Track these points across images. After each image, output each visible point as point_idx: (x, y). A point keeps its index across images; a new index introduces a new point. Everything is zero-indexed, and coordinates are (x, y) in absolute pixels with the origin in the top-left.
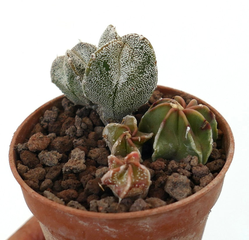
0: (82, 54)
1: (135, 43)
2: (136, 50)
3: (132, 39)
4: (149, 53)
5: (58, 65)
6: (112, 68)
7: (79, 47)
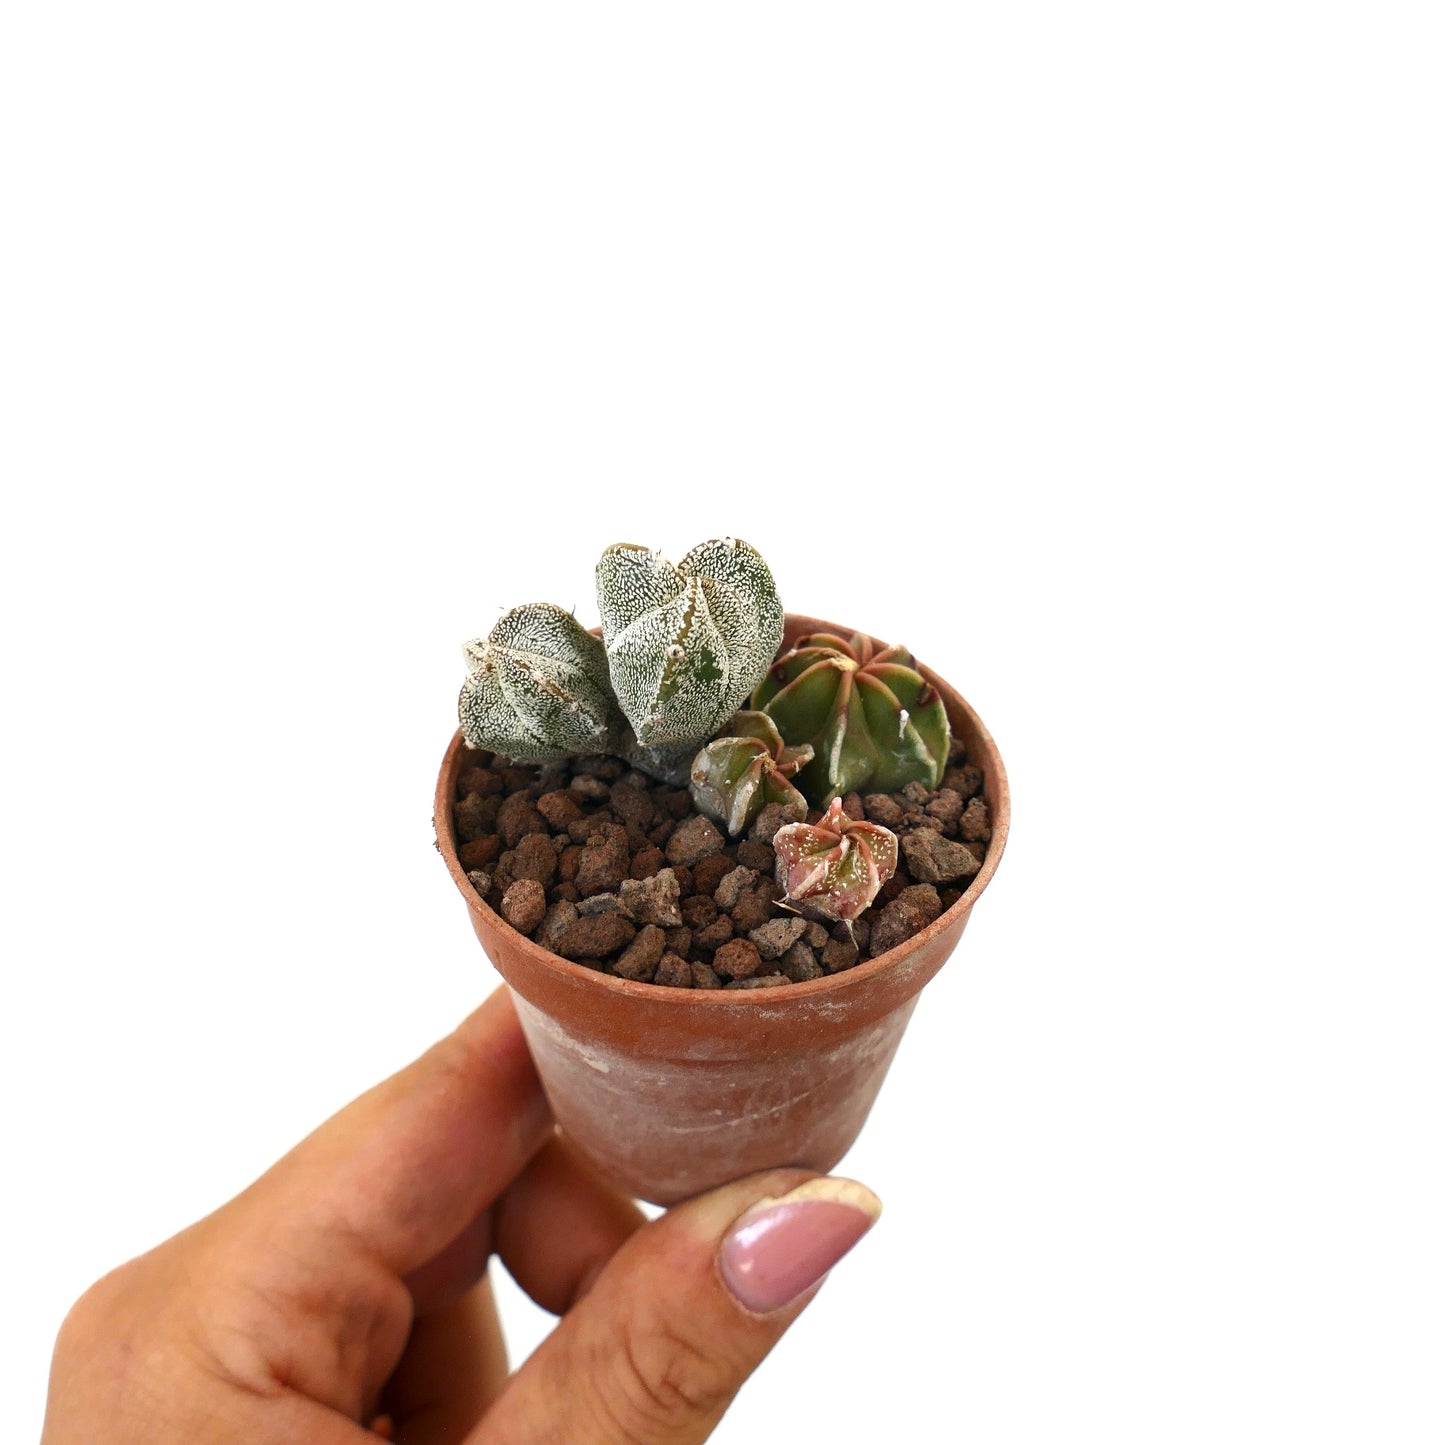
0: (533, 640)
3: (711, 558)
4: (758, 571)
5: (482, 699)
7: (511, 626)
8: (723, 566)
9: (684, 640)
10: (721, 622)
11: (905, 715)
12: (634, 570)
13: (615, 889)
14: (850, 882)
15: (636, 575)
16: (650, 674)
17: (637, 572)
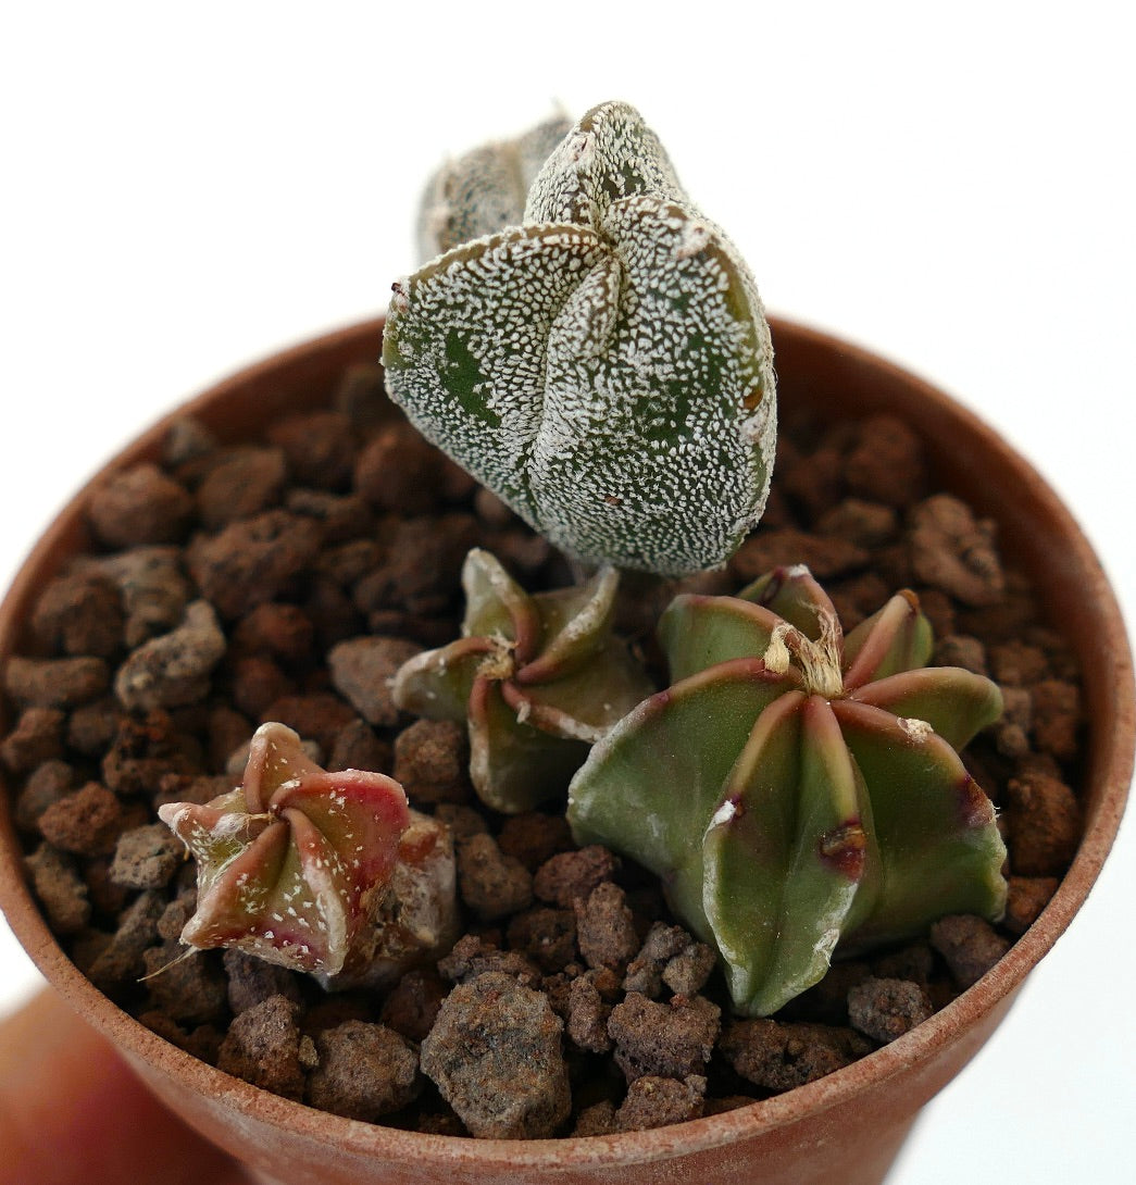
1: (654, 267)
2: (651, 307)
3: (648, 236)
4: (717, 342)
6: (493, 375)
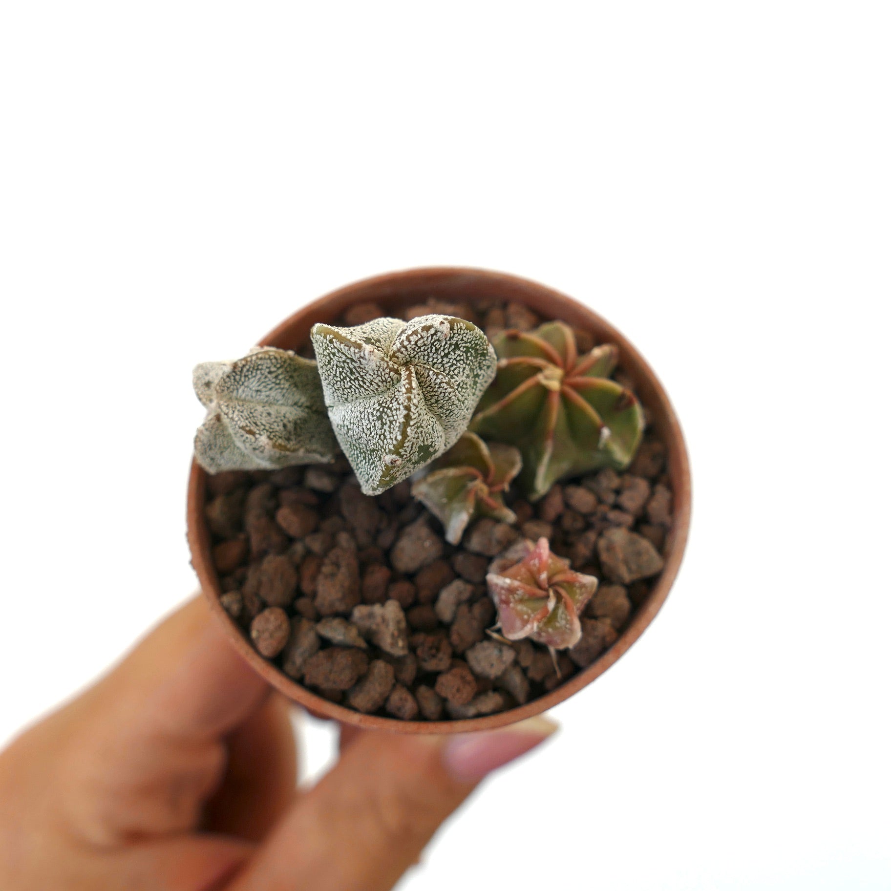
5: (215, 446)
8: (437, 350)
9: (400, 450)
10: (436, 408)
11: (606, 432)
12: (348, 363)
13: (346, 617)
14: (555, 628)
15: (349, 368)
16: (369, 460)
17: (351, 366)
